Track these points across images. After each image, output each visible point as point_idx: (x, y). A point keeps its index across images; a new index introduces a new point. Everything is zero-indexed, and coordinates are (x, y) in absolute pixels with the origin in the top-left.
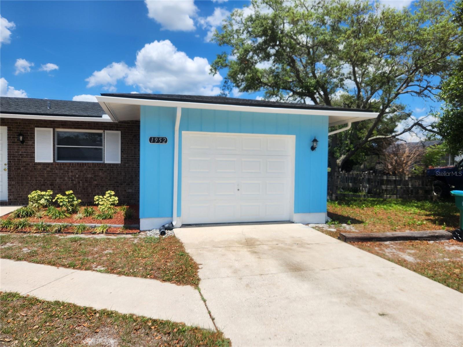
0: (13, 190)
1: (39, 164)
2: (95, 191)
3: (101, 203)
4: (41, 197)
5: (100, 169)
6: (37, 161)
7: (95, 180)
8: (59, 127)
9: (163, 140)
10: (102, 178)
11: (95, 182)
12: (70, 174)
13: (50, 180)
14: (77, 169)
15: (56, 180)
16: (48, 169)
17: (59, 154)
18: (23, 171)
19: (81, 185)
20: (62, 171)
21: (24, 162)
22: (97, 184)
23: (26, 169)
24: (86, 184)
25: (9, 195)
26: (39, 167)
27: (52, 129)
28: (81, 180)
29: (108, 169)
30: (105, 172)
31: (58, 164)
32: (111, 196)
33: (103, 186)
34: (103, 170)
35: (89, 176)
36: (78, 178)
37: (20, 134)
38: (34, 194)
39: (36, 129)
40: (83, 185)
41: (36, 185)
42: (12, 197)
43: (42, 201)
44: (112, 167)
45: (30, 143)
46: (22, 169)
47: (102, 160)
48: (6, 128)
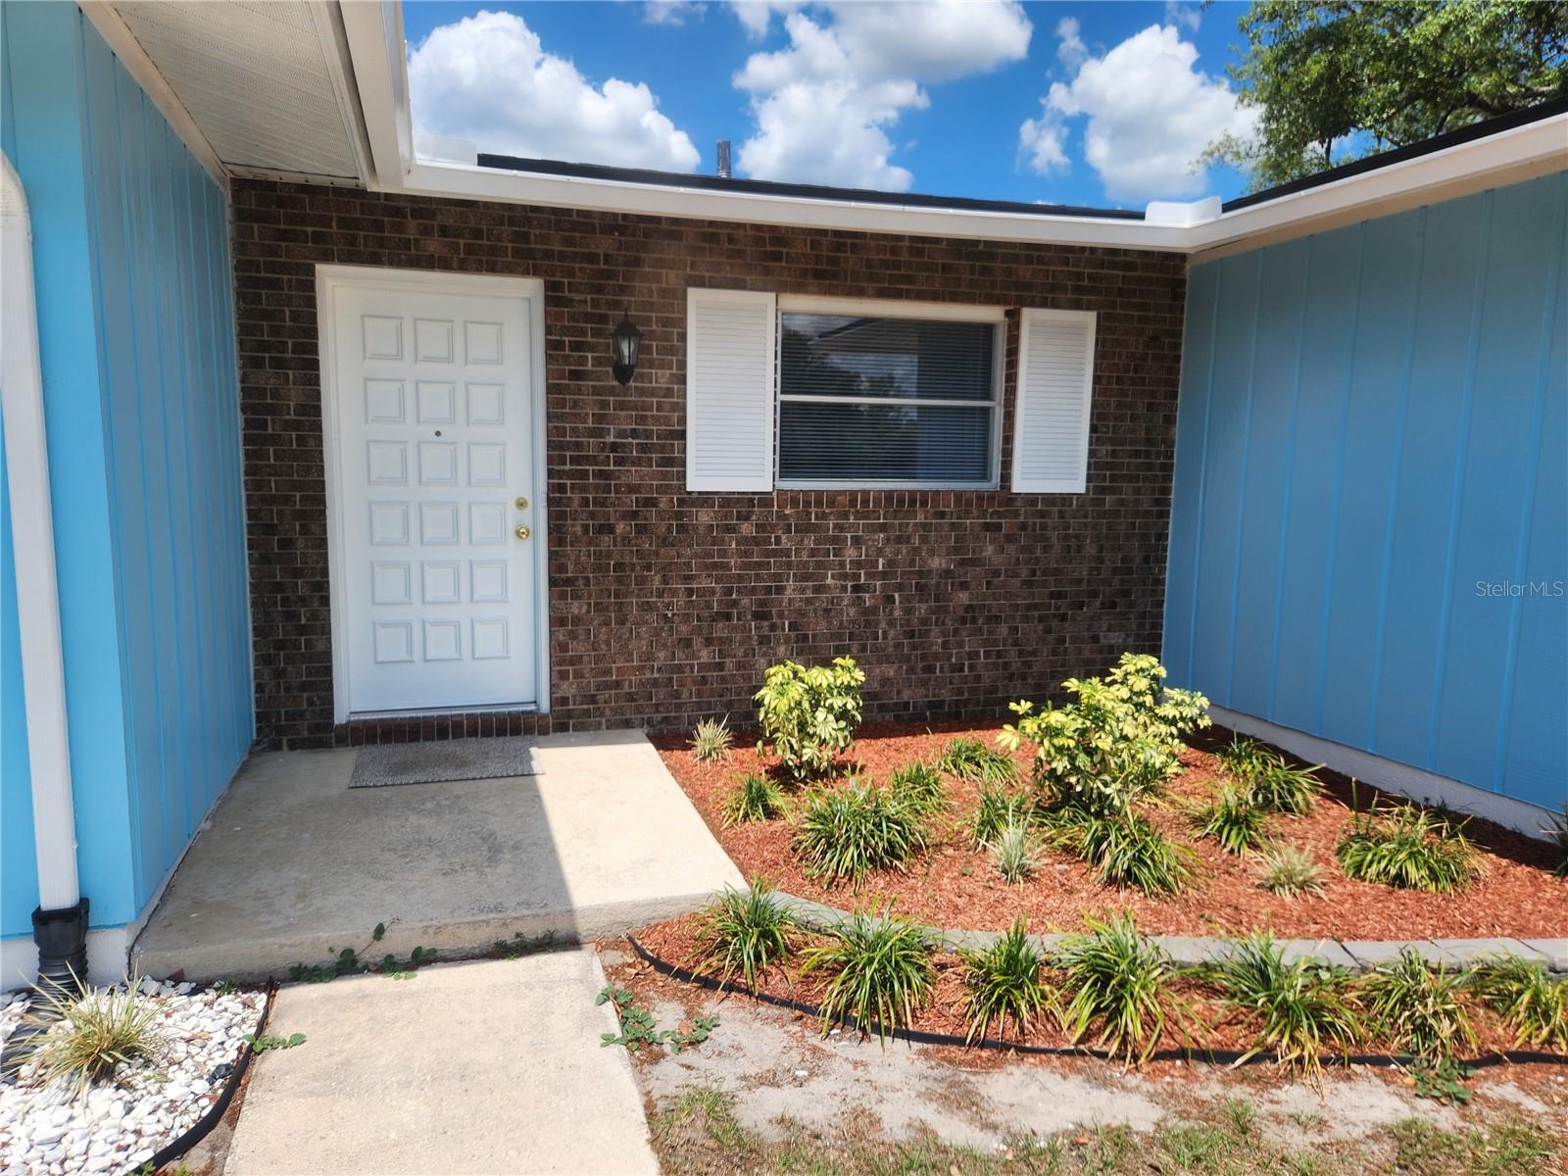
0: (577, 648)
1: (705, 499)
2: (961, 644)
5: (987, 527)
6: (695, 483)
7: (964, 586)
8: (800, 288)
10: (996, 573)
11: (964, 597)
12: (850, 554)
13: (753, 591)
14: (883, 528)
15: (780, 590)
16: (747, 529)
17: (788, 440)
18: (626, 540)
19: (897, 613)
20: (810, 542)
21: (632, 489)
22: (969, 608)
23: (642, 530)
24: (922, 609)
25: (558, 676)
26: (704, 517)
27: (769, 298)
28: (900, 588)
29: (1023, 527)
30: (1010, 539)
31: (793, 498)
33: (997, 619)
34: (998, 527)
35: (936, 563)
36: (884, 575)
37: (624, 330)
39: (695, 296)
40: (908, 611)
41: (687, 618)
42: (569, 689)
44: (1043, 514)
45: (661, 378)
46: (620, 527)
47: (984, 476)
48: (529, 288)
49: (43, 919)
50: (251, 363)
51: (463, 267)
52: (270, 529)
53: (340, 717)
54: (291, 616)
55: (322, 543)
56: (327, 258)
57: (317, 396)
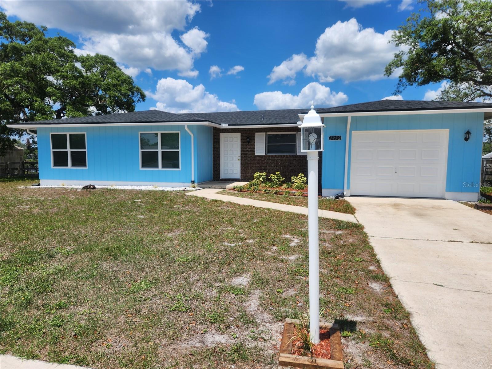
0: (244, 172)
1: (258, 156)
2: (291, 174)
3: (295, 181)
4: (260, 176)
5: (294, 159)
6: (256, 154)
7: (291, 167)
8: (268, 132)
9: (338, 138)
10: (295, 165)
11: (291, 168)
12: (275, 162)
13: (263, 167)
14: (280, 159)
15: (267, 167)
16: (262, 159)
17: (269, 149)
18: (249, 160)
19: (282, 170)
20: (270, 161)
21: (249, 155)
22: (292, 170)
23: (250, 159)
24: (285, 170)
25: (241, 175)
26: (257, 158)
27: (265, 133)
28: (282, 167)
29: (299, 159)
30: (297, 161)
31: (268, 156)
32: (302, 177)
33: (296, 171)
34: (296, 159)
35: (287, 164)
36: (280, 165)
37: (248, 138)
38: (256, 175)
39: (256, 133)
40: (283, 170)
41: (255, 169)
42: (242, 177)
43: (261, 179)
44: (302, 158)
45: (253, 142)
46: (248, 159)
47: (295, 153)
48: (240, 134)
49: (192, 181)
50: (214, 143)
51: (233, 133)
52: (215, 159)
53: (220, 178)
54: (216, 168)
55: (219, 160)
56: (221, 133)
57: (219, 146)
